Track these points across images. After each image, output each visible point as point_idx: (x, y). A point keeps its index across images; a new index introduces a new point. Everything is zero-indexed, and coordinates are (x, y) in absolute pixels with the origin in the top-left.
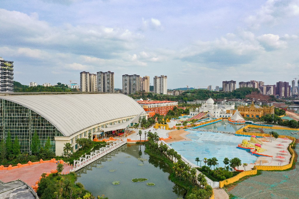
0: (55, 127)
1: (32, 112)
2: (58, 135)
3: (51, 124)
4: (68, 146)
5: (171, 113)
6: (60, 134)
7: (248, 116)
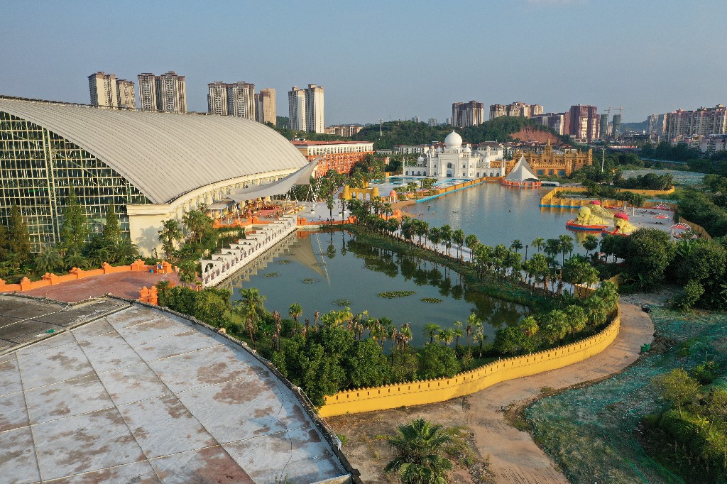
0: (124, 179)
1: (51, 138)
2: (135, 201)
3: (113, 171)
4: (171, 226)
5: (362, 168)
6: (140, 200)
7: (540, 173)
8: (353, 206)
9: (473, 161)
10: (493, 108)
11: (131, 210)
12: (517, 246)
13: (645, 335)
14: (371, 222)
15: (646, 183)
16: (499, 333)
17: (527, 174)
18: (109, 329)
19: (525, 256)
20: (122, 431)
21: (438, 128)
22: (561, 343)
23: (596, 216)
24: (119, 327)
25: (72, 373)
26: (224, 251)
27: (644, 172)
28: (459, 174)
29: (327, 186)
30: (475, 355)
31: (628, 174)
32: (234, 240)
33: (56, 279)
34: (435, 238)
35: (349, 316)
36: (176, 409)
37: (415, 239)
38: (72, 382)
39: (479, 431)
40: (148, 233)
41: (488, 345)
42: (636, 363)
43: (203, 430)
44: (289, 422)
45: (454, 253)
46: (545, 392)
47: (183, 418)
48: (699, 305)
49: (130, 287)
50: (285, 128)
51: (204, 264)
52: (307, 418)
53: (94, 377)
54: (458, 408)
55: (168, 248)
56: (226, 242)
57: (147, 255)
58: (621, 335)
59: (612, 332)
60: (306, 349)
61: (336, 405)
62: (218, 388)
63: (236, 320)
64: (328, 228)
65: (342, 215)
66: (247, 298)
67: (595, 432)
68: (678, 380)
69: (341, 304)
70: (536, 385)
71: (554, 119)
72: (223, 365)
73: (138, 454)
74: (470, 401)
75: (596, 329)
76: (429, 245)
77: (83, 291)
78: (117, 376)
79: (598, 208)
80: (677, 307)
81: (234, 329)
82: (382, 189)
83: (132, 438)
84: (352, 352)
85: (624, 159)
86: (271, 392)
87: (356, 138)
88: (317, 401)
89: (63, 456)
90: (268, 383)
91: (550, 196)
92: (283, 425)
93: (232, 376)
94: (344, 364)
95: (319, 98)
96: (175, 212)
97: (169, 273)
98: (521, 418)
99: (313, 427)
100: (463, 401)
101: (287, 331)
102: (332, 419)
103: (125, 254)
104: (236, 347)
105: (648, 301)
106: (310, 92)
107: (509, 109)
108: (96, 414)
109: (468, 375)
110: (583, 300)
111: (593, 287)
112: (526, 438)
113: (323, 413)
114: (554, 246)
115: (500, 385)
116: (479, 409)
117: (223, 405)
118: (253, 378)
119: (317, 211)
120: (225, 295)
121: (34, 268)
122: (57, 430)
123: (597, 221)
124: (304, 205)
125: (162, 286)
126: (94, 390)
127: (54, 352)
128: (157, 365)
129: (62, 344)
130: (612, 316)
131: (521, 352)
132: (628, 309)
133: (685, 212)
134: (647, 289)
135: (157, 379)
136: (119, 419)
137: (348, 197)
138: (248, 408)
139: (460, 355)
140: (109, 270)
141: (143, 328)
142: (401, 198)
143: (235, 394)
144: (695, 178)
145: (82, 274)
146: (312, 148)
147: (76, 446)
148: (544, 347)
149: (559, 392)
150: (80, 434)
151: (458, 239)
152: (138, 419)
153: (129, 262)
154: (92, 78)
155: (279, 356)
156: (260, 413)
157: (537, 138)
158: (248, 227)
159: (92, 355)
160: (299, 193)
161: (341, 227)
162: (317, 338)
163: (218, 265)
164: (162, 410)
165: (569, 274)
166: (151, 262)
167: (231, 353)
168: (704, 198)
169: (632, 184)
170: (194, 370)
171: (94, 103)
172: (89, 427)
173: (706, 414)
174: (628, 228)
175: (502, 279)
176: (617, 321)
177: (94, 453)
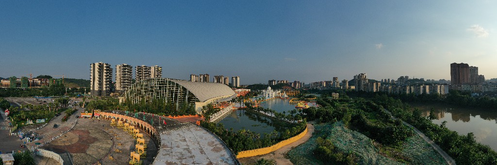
0: (195, 96)
1: (182, 87)
4: (204, 107)
5: (248, 95)
6: (198, 101)
7: (289, 95)
8: (247, 104)
9: (274, 93)
10: (278, 81)
11: (196, 103)
12: (284, 112)
13: (312, 130)
14: (250, 108)
15: (310, 97)
16: (281, 134)
17: (286, 96)
18: (189, 130)
19: (287, 114)
20: (190, 155)
21: (265, 85)
22: (295, 135)
23: (301, 105)
24: (191, 129)
25: (181, 138)
26: (215, 114)
27: (309, 95)
28: (270, 96)
29: (240, 99)
30: (276, 140)
31: (307, 95)
32: (218, 111)
33: (180, 117)
34: (265, 111)
35: (245, 131)
36: (202, 152)
37: (261, 112)
38: (181, 140)
39: (277, 160)
40: (199, 108)
41: (279, 137)
42: (311, 137)
43: (208, 158)
44: (229, 159)
45: (269, 115)
46: (293, 148)
47: (204, 154)
48: (322, 122)
49: (194, 120)
50: (231, 86)
51: (211, 116)
52: (234, 158)
53: (185, 140)
54: (272, 155)
55: (203, 112)
56: (216, 112)
57: (198, 114)
58: (308, 131)
59: (306, 131)
60: (233, 139)
61: (241, 155)
62: (212, 148)
63: (218, 131)
64: (240, 109)
65: (243, 106)
66: (220, 125)
67: (304, 156)
68: (319, 139)
69: (243, 128)
70: (290, 147)
71: (291, 83)
72: (213, 142)
73: (193, 162)
74: (275, 153)
75: (302, 131)
76: (264, 113)
77: (185, 120)
78: (190, 141)
79: (301, 102)
80: (318, 123)
81: (216, 133)
82: (253, 100)
83: (191, 157)
84: (245, 141)
85: (306, 92)
86: (225, 150)
87: (247, 88)
88: (236, 153)
89: (177, 158)
90: (224, 147)
91: (291, 101)
92: (228, 160)
93: (216, 145)
94: (243, 144)
95: (238, 79)
96: (205, 104)
97: (202, 118)
98: (287, 156)
99: (235, 161)
100: (273, 153)
101: (229, 134)
102: (240, 159)
103: (194, 113)
104: (218, 138)
105: (313, 123)
106: (236, 78)
107: (281, 81)
108: (184, 149)
109: (274, 146)
110: (300, 124)
111: (301, 121)
112: (288, 160)
113: (238, 157)
114: (293, 112)
115: (282, 147)
116: (277, 155)
117: (213, 152)
118: (221, 146)
119: (238, 105)
120: (215, 124)
121: (176, 114)
122: (177, 151)
123: (301, 106)
124: (234, 103)
125: (201, 121)
126: (185, 143)
127: (178, 133)
128: (199, 140)
129: (179, 131)
130: (305, 128)
131: (286, 139)
132: (309, 125)
133: (318, 102)
134: (313, 120)
135: (198, 143)
136: (190, 152)
137: (245, 102)
138: (219, 154)
139: (272, 140)
140: (191, 116)
141: (197, 130)
142: (257, 102)
143: (216, 150)
144: (319, 95)
145: (185, 116)
146: (237, 90)
147: (180, 156)
148: (292, 136)
149: (296, 147)
150: (181, 153)
151: (271, 111)
152: (194, 153)
153: (194, 115)
154: (191, 75)
155: (227, 141)
156: (222, 156)
157: (288, 88)
158: (221, 108)
159: (185, 135)
160: (233, 101)
161: (244, 109)
162: (236, 137)
163: (214, 117)
164: (199, 151)
165: (296, 118)
166: (199, 115)
167: (215, 139)
168: (321, 99)
169: (308, 97)
170: (207, 142)
171: (191, 80)
172: (184, 152)
173: (325, 146)
174: (308, 107)
175: (282, 121)
176: (306, 129)
177: (183, 159)
